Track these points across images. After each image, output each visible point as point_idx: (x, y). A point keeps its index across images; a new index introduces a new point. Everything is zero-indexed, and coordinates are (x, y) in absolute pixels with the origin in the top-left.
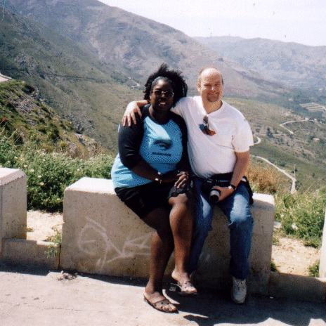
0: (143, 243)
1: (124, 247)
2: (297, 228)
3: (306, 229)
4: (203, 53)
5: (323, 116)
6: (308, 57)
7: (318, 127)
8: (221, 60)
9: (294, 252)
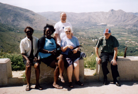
0: (50, 73)
1: (44, 75)
2: (88, 66)
3: (90, 66)
4: (41, 18)
5: (84, 36)
6: (77, 17)
7: (83, 40)
8: (48, 20)
9: (88, 72)
